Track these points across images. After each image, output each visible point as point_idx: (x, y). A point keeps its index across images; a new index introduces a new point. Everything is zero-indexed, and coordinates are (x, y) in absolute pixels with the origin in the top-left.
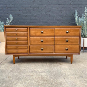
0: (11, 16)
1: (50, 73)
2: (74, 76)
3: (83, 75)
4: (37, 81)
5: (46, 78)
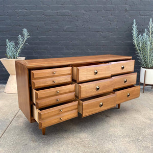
2: (127, 139)
3: (140, 138)
4: (75, 147)
5: (86, 142)
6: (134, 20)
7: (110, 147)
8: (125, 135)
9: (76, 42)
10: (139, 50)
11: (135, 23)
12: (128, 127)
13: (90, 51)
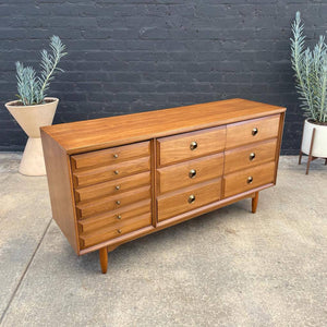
0: (56, 42)
1: (198, 269)
2: (266, 284)
3: (293, 281)
4: (165, 300)
5: (187, 290)
6: (298, 14)
7: (232, 300)
8: (263, 274)
9: (168, 63)
10: (305, 81)
11: (298, 19)
12: (271, 256)
13: (198, 83)
